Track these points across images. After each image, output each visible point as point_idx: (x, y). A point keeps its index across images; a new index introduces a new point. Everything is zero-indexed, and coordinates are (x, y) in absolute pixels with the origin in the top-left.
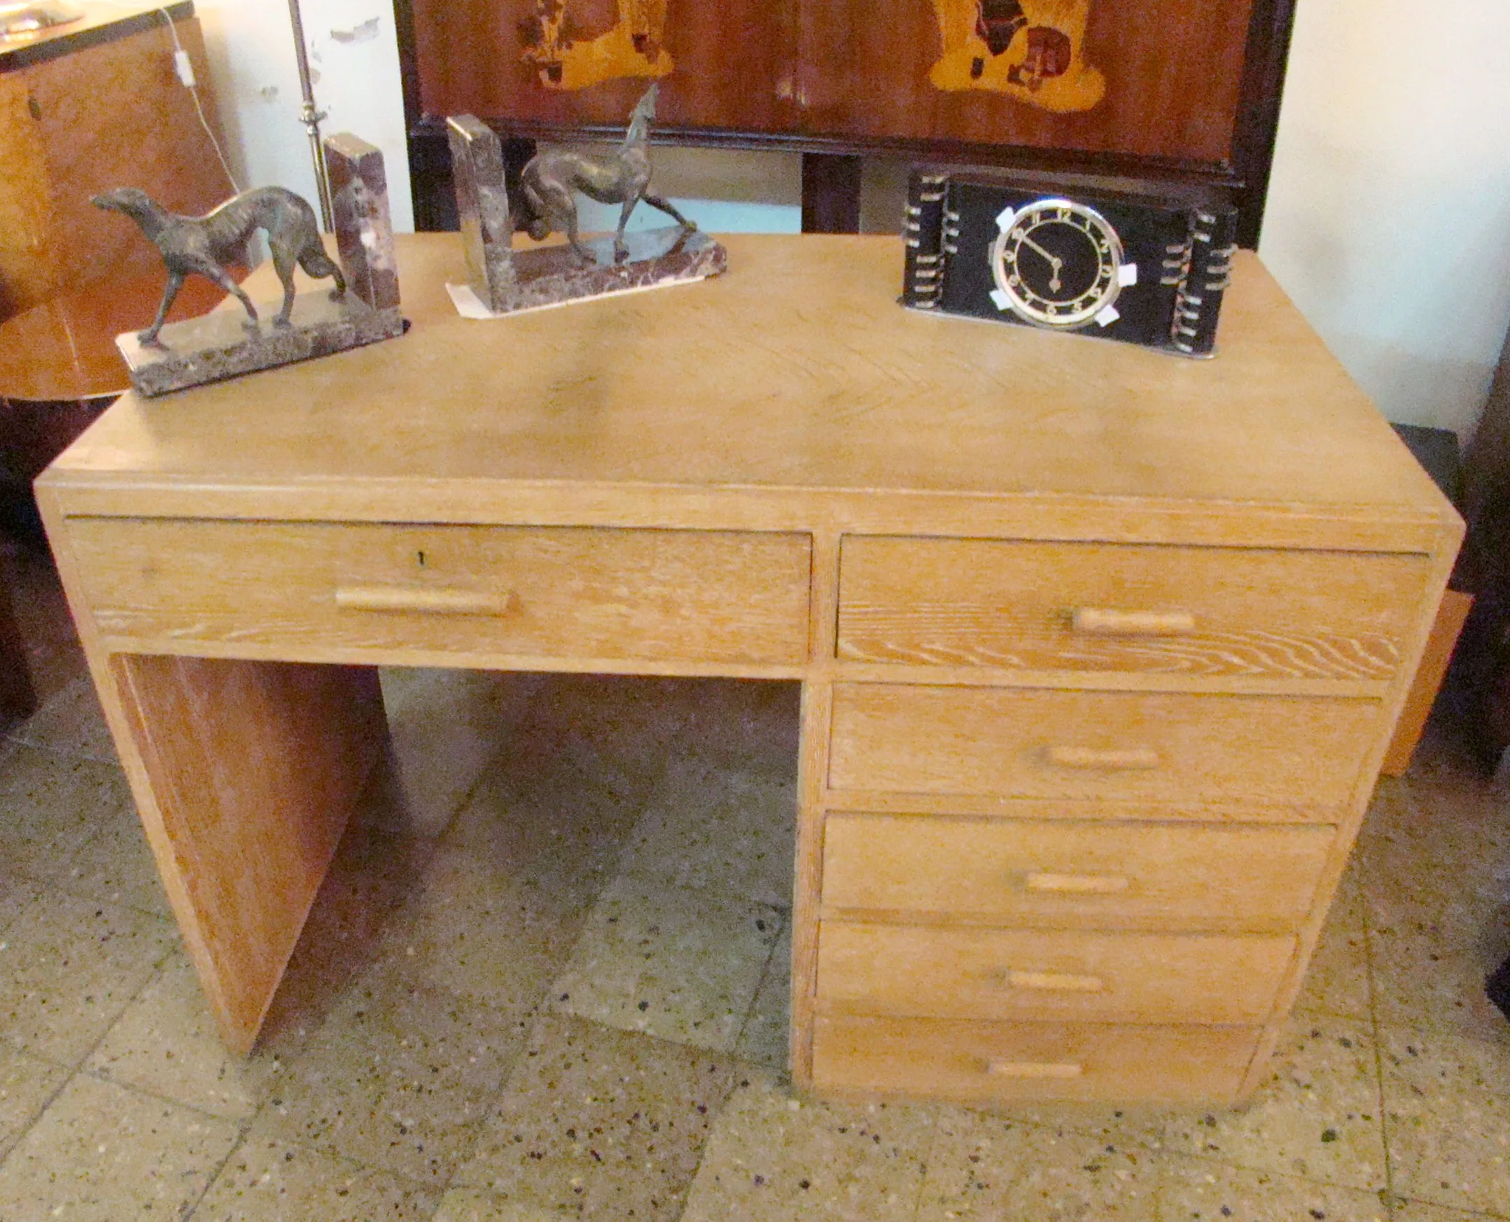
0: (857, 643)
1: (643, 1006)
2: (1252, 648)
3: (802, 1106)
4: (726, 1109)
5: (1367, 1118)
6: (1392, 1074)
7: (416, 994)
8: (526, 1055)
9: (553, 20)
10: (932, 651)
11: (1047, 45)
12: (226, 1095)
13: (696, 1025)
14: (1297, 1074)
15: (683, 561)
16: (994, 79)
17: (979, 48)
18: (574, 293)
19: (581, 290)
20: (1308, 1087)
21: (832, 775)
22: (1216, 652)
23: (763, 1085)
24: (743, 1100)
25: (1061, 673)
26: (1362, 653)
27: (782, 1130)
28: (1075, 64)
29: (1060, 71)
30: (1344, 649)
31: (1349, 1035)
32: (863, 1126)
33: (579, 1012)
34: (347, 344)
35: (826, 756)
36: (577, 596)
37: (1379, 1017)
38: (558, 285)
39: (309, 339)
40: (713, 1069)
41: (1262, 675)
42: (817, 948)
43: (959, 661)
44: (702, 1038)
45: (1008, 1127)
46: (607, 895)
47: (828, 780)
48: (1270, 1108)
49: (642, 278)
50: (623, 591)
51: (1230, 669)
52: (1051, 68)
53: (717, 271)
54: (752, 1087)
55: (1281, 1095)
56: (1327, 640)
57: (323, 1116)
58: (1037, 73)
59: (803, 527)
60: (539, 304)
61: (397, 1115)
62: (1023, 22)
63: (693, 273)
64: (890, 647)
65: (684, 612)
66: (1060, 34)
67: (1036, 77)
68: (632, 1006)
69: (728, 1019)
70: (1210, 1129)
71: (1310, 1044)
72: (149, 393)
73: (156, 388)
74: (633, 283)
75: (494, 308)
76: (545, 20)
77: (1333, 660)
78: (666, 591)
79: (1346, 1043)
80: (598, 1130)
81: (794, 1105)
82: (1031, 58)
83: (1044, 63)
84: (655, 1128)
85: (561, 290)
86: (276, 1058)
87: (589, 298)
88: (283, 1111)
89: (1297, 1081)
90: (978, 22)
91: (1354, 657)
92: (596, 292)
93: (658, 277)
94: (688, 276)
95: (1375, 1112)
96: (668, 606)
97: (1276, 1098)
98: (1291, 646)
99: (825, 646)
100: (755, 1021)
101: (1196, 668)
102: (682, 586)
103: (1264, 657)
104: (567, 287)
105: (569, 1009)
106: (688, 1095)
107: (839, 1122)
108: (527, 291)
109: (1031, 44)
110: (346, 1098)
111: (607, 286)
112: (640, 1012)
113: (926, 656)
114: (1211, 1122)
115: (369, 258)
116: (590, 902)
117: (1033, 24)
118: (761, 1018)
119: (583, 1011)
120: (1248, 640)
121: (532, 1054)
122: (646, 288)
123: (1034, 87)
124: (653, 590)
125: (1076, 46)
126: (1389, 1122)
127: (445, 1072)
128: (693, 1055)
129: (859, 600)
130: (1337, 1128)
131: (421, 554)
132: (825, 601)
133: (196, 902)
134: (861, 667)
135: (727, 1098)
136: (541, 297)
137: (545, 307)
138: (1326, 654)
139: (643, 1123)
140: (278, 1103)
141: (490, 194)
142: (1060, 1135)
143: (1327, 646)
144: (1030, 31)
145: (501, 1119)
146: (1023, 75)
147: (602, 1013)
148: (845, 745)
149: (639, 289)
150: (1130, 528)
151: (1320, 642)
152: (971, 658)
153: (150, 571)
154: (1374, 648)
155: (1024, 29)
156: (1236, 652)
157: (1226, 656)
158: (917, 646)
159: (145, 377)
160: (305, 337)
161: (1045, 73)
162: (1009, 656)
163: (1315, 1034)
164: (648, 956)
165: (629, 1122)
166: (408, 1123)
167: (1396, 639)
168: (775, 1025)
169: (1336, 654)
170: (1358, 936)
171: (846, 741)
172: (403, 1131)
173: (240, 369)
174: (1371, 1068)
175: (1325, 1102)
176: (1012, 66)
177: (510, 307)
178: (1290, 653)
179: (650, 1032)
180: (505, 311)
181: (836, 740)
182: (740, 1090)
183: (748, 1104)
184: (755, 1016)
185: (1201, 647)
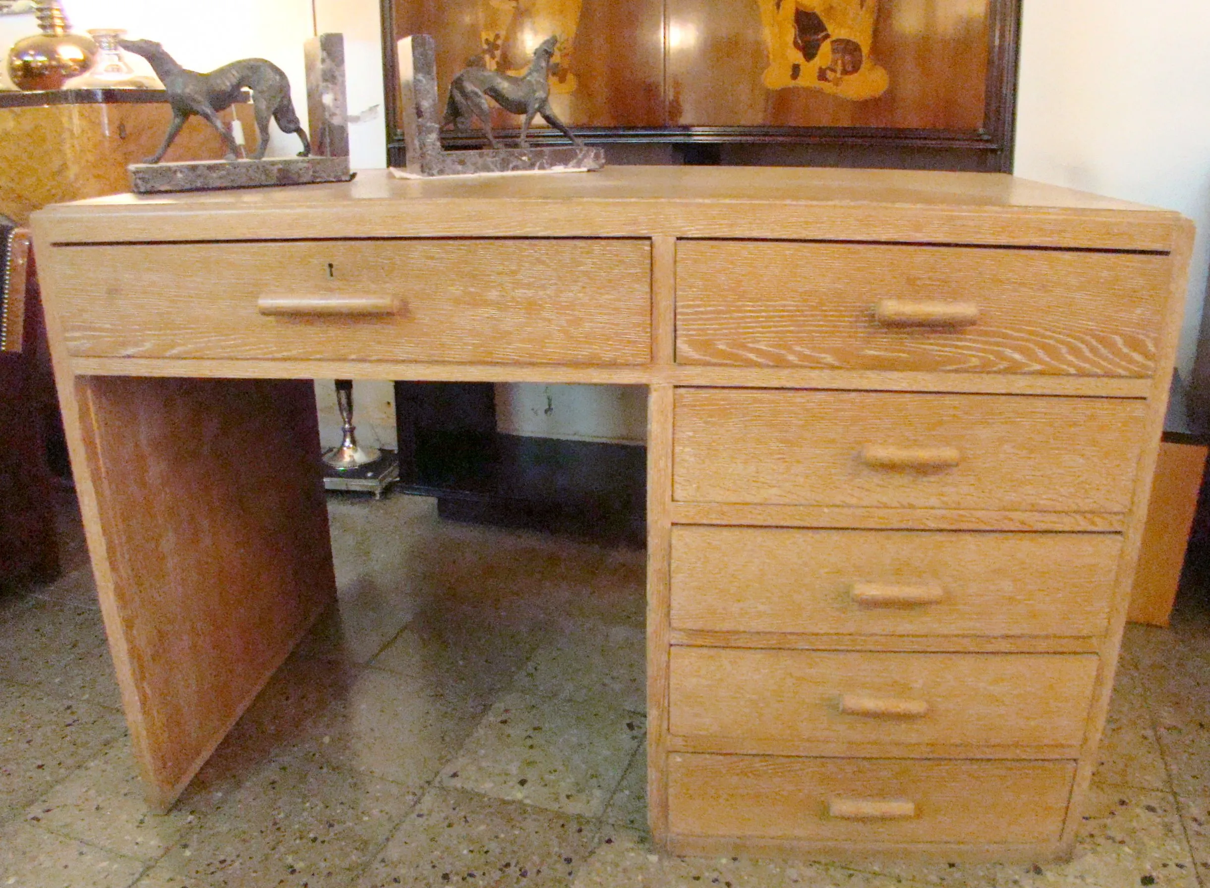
0: (691, 343)
1: (523, 782)
2: (1031, 345)
3: (660, 860)
4: (589, 860)
5: (1180, 866)
6: (1198, 834)
7: (325, 770)
8: (414, 816)
9: (493, 57)
10: (758, 352)
11: (845, 51)
12: (139, 840)
13: (568, 797)
14: (1110, 833)
15: (543, 263)
16: (808, 79)
17: (797, 57)
18: (487, 169)
19: (492, 167)
20: (1122, 842)
21: (676, 486)
22: (1000, 349)
23: (625, 842)
24: (606, 853)
25: (870, 374)
26: (1125, 350)
27: (640, 878)
28: (866, 65)
29: (856, 69)
30: (1110, 345)
31: (1153, 804)
32: (715, 875)
33: (465, 786)
34: (305, 180)
35: (670, 465)
36: (457, 301)
37: (1176, 789)
38: (473, 159)
39: (275, 169)
40: (580, 831)
41: (1041, 373)
42: (668, 678)
43: (780, 363)
44: (574, 808)
45: (851, 876)
46: (500, 706)
47: (673, 492)
48: (1090, 859)
49: (538, 164)
50: (493, 295)
51: (1013, 369)
52: (849, 68)
53: (597, 167)
54: (615, 845)
55: (1099, 849)
56: (1094, 336)
57: (222, 858)
58: (839, 72)
59: (644, 233)
60: (458, 173)
61: (290, 859)
62: (827, 36)
63: (579, 165)
64: (721, 347)
65: (545, 314)
66: (854, 43)
67: (838, 75)
68: (513, 782)
69: (597, 793)
70: (1036, 876)
71: (1120, 810)
72: (142, 189)
73: (149, 187)
74: (532, 166)
75: (423, 171)
76: (487, 57)
77: (1101, 356)
78: (530, 293)
79: (1151, 809)
80: (471, 875)
81: (654, 858)
82: (835, 62)
83: (844, 64)
84: (524, 874)
85: (475, 164)
86: (192, 813)
87: (497, 174)
88: (188, 853)
89: (1112, 839)
90: (795, 38)
91: (1117, 352)
92: (502, 171)
93: (552, 165)
94: (573, 167)
95: (1187, 862)
96: (532, 307)
97: (1094, 851)
98: (1062, 342)
99: (665, 350)
100: (622, 795)
101: (984, 369)
102: (543, 287)
103: (1041, 354)
104: (480, 161)
105: (457, 783)
106: (556, 849)
107: (694, 873)
108: (449, 161)
109: (834, 51)
110: (247, 844)
111: (511, 166)
112: (519, 786)
113: (752, 356)
114: (1038, 870)
115: (327, 114)
116: (486, 708)
117: (834, 38)
118: (627, 792)
119: (469, 786)
120: (1026, 336)
121: (420, 816)
122: (542, 172)
123: (837, 83)
124: (519, 293)
125: (865, 50)
126: (1201, 870)
127: (337, 828)
128: (561, 820)
129: (693, 300)
130: (1154, 874)
131: (331, 266)
132: (664, 303)
133: (130, 640)
134: (699, 370)
135: (592, 853)
136: (460, 167)
137: (462, 176)
138: (1093, 350)
139: (513, 871)
140: (185, 846)
141: (424, 81)
142: (900, 881)
143: (1094, 342)
144: (833, 42)
145: (383, 864)
146: (830, 75)
147: (487, 786)
148: (685, 452)
149: (536, 172)
150: (918, 228)
151: (1088, 338)
152: (791, 358)
153: (113, 291)
154: (1135, 344)
155: (828, 41)
156: (1015, 349)
157: (1008, 352)
158: (744, 346)
159: (141, 175)
160: (272, 168)
161: (845, 72)
162: (823, 355)
163: (1123, 803)
164: (531, 747)
165: (501, 870)
166: (299, 866)
167: (1152, 335)
168: (639, 798)
169: (1104, 351)
170: (1149, 733)
171: (687, 449)
172: (293, 871)
173: (218, 184)
174: (1177, 827)
175: (1139, 854)
176: (820, 68)
177: (435, 172)
178: (1064, 350)
179: (527, 801)
180: (433, 175)
181: (678, 449)
182: (605, 846)
183: (610, 857)
184: (622, 791)
185: (986, 343)
